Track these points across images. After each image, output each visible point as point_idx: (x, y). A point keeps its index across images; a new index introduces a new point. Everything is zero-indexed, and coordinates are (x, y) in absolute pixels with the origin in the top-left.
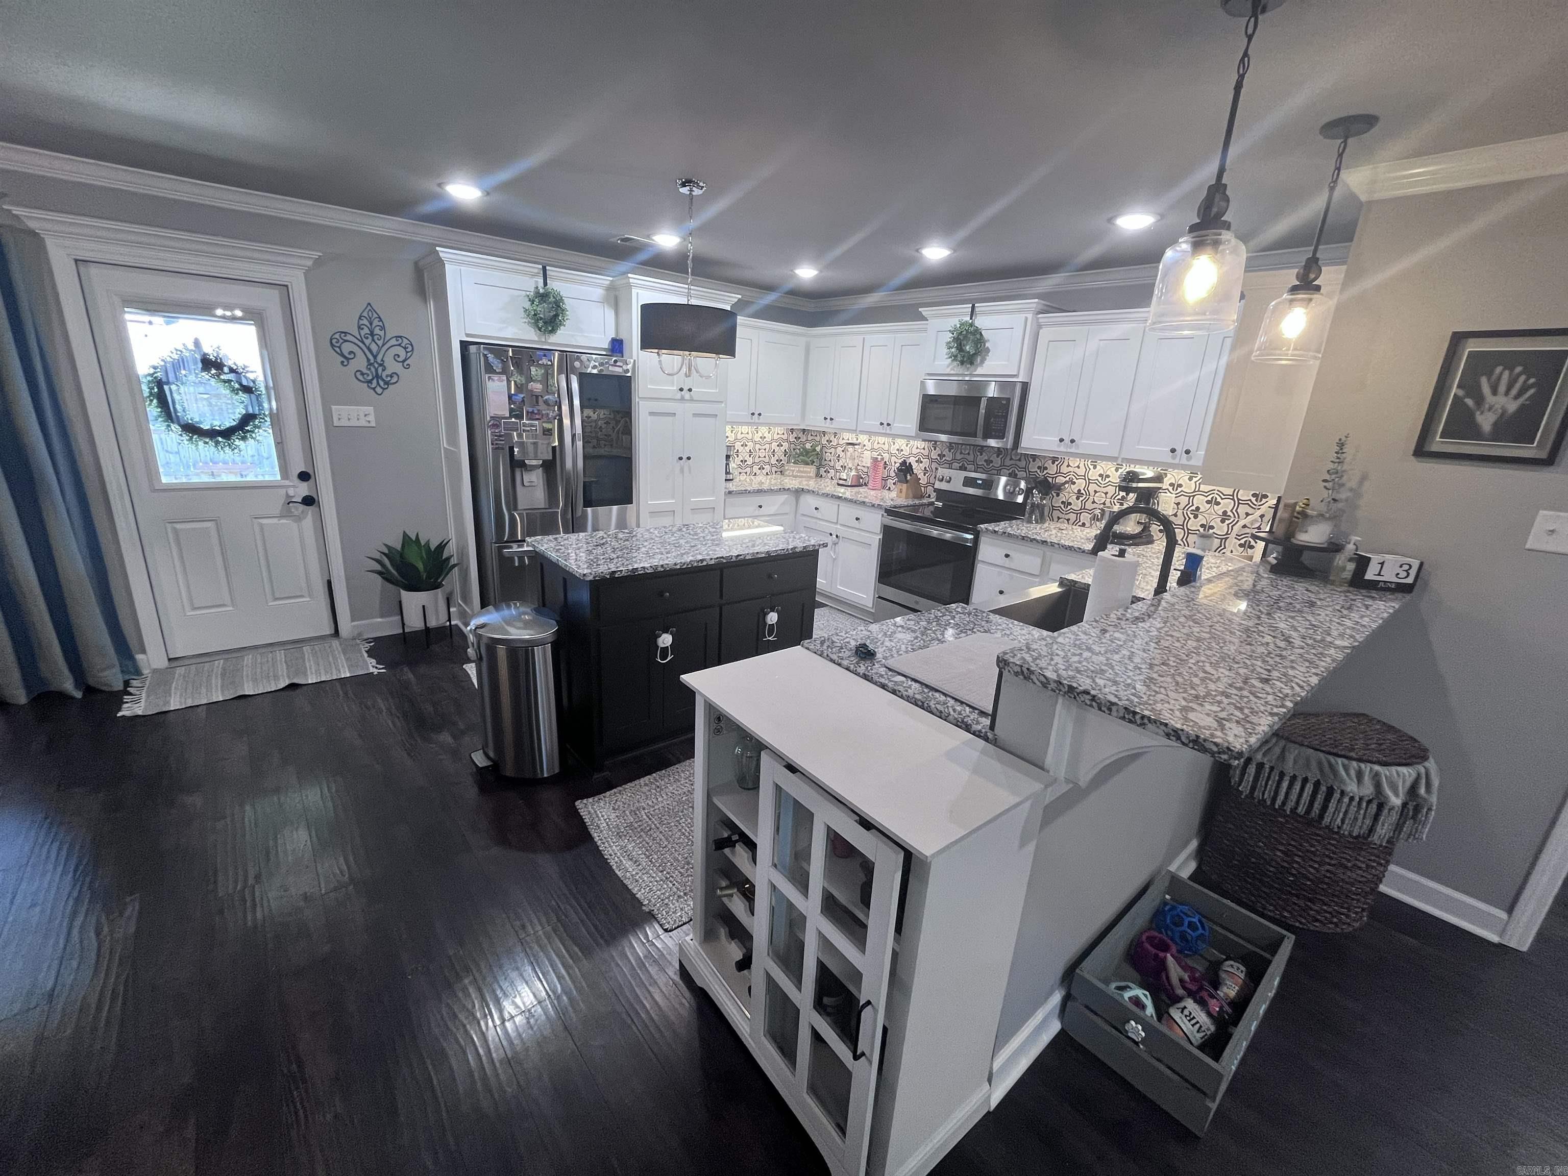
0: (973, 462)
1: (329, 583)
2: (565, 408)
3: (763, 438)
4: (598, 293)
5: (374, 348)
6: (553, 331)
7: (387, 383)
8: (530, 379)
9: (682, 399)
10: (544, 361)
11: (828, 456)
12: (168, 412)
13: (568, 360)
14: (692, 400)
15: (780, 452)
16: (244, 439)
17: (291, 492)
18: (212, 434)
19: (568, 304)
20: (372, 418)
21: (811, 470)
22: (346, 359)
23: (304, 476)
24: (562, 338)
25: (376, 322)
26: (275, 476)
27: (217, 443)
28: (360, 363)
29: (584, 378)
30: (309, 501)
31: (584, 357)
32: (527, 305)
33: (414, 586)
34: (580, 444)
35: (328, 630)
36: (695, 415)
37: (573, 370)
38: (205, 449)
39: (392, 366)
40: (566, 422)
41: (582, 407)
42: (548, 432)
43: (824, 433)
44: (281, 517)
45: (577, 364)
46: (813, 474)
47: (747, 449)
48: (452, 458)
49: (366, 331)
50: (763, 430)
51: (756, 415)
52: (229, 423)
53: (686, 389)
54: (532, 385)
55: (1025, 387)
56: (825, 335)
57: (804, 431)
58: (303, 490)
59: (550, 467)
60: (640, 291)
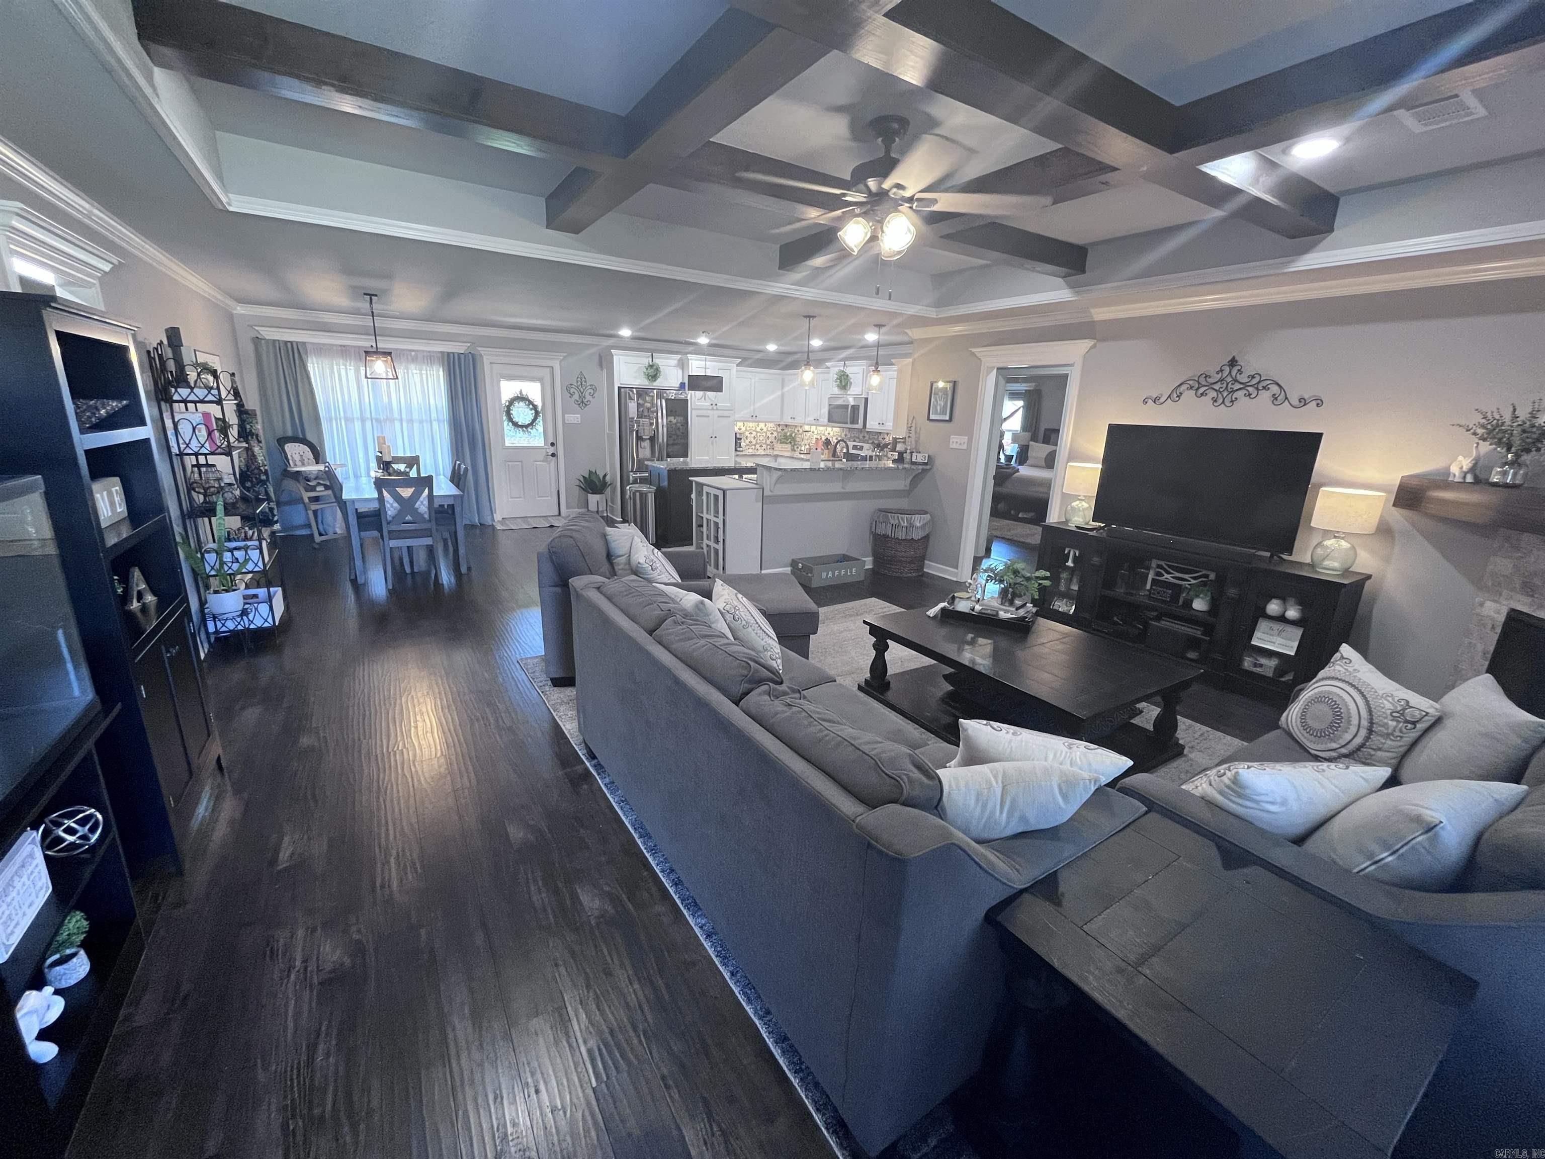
0: (858, 438)
1: (558, 491)
2: (660, 414)
3: (762, 429)
4: (675, 362)
5: (582, 390)
6: (655, 381)
7: (586, 405)
8: (646, 402)
9: (713, 409)
10: (651, 394)
11: (798, 439)
12: (510, 419)
13: (661, 392)
14: (717, 409)
15: (772, 438)
16: (532, 429)
17: (548, 450)
18: (522, 426)
19: (662, 369)
20: (579, 420)
21: (789, 447)
22: (572, 395)
23: (552, 444)
24: (658, 383)
25: (583, 379)
26: (542, 444)
27: (523, 431)
28: (576, 397)
29: (667, 400)
30: (553, 455)
31: (668, 392)
32: (645, 370)
33: (594, 492)
34: (665, 429)
35: (557, 513)
36: (719, 417)
37: (663, 397)
38: (520, 433)
39: (588, 397)
40: (660, 420)
41: (667, 416)
42: (652, 424)
43: (796, 426)
44: (543, 461)
45: (665, 395)
46: (789, 449)
47: (752, 436)
48: (611, 437)
49: (579, 383)
50: (762, 425)
51: (754, 417)
52: (527, 422)
53: (714, 404)
54: (646, 404)
55: (866, 399)
56: (791, 375)
57: (786, 426)
58: (551, 450)
59: (652, 439)
60: (693, 361)
